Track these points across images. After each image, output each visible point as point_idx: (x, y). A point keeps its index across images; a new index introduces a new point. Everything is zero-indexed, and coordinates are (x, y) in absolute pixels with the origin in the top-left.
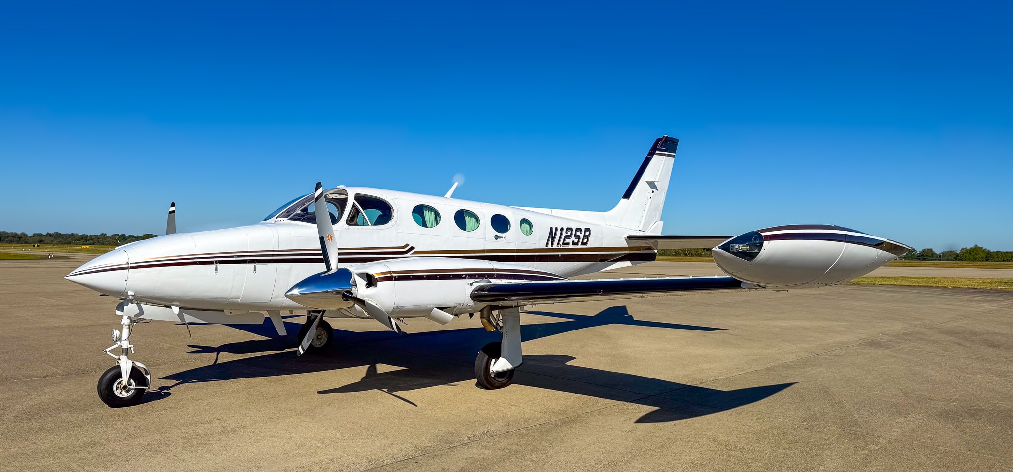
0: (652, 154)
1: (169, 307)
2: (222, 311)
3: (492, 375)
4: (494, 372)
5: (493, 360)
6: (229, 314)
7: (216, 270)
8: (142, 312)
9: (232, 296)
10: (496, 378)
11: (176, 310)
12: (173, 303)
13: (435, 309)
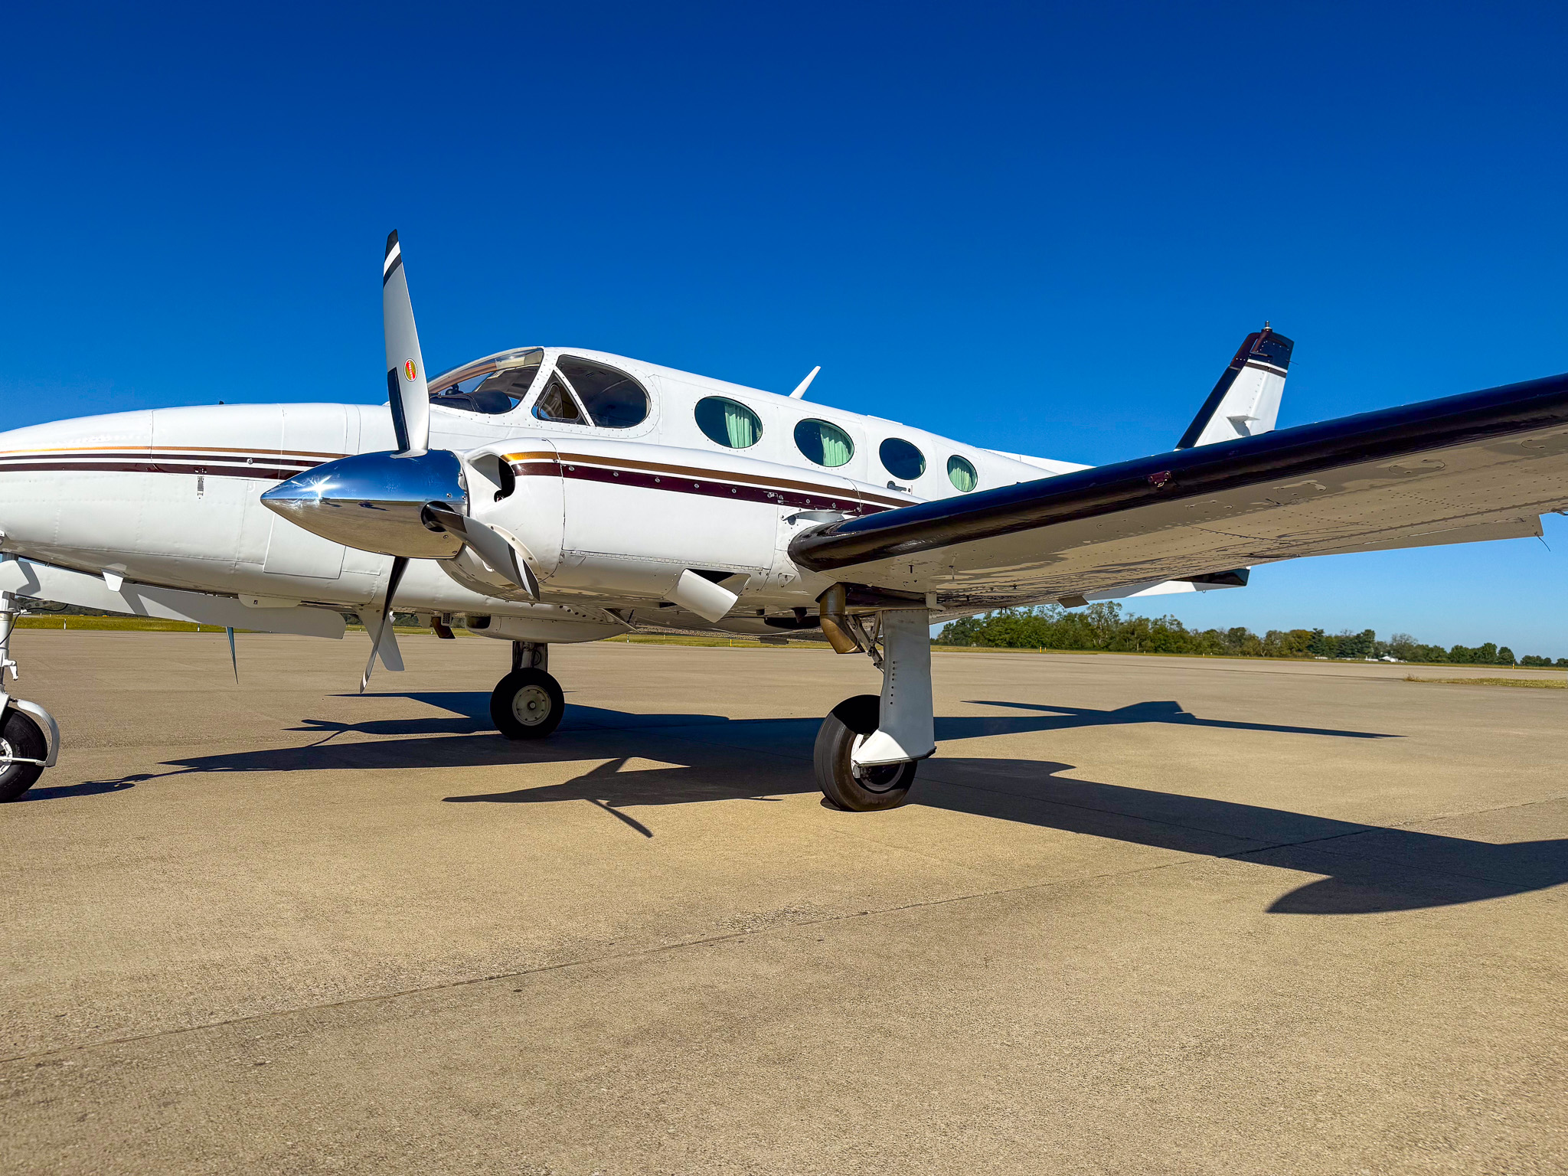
0: (1239, 363)
1: (100, 576)
2: (235, 596)
3: (856, 774)
4: (859, 766)
5: (860, 737)
6: (251, 605)
7: (201, 487)
8: (34, 583)
9: (242, 555)
10: (866, 782)
11: (114, 582)
12: (108, 566)
13: (687, 573)
